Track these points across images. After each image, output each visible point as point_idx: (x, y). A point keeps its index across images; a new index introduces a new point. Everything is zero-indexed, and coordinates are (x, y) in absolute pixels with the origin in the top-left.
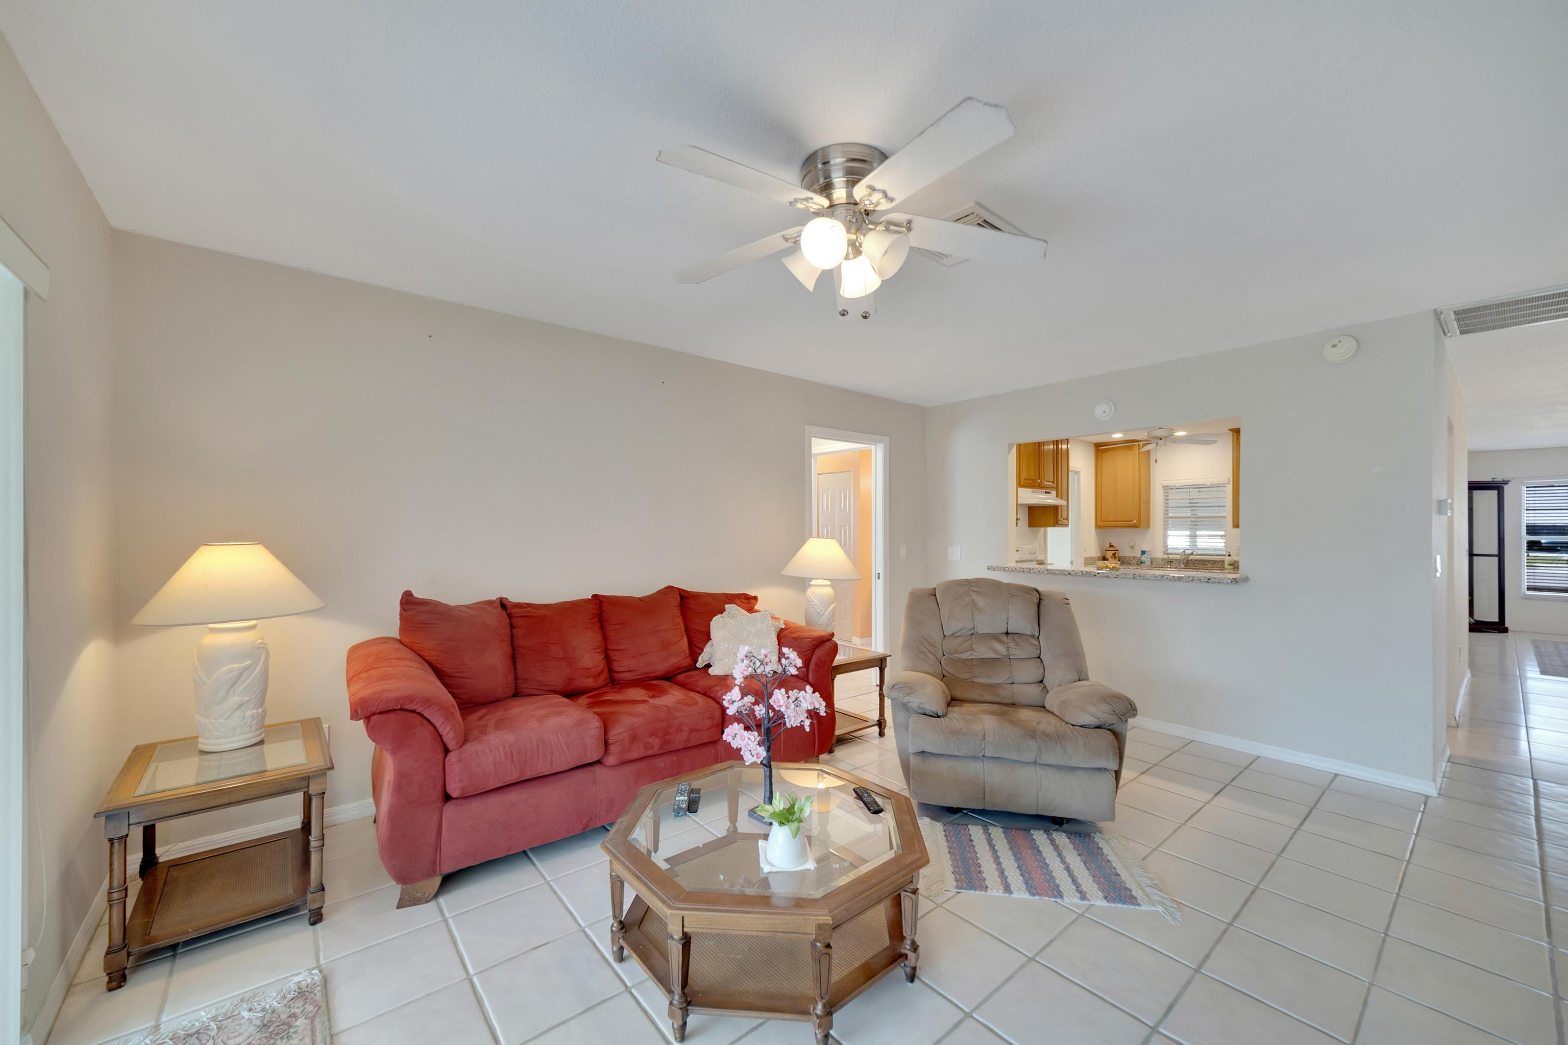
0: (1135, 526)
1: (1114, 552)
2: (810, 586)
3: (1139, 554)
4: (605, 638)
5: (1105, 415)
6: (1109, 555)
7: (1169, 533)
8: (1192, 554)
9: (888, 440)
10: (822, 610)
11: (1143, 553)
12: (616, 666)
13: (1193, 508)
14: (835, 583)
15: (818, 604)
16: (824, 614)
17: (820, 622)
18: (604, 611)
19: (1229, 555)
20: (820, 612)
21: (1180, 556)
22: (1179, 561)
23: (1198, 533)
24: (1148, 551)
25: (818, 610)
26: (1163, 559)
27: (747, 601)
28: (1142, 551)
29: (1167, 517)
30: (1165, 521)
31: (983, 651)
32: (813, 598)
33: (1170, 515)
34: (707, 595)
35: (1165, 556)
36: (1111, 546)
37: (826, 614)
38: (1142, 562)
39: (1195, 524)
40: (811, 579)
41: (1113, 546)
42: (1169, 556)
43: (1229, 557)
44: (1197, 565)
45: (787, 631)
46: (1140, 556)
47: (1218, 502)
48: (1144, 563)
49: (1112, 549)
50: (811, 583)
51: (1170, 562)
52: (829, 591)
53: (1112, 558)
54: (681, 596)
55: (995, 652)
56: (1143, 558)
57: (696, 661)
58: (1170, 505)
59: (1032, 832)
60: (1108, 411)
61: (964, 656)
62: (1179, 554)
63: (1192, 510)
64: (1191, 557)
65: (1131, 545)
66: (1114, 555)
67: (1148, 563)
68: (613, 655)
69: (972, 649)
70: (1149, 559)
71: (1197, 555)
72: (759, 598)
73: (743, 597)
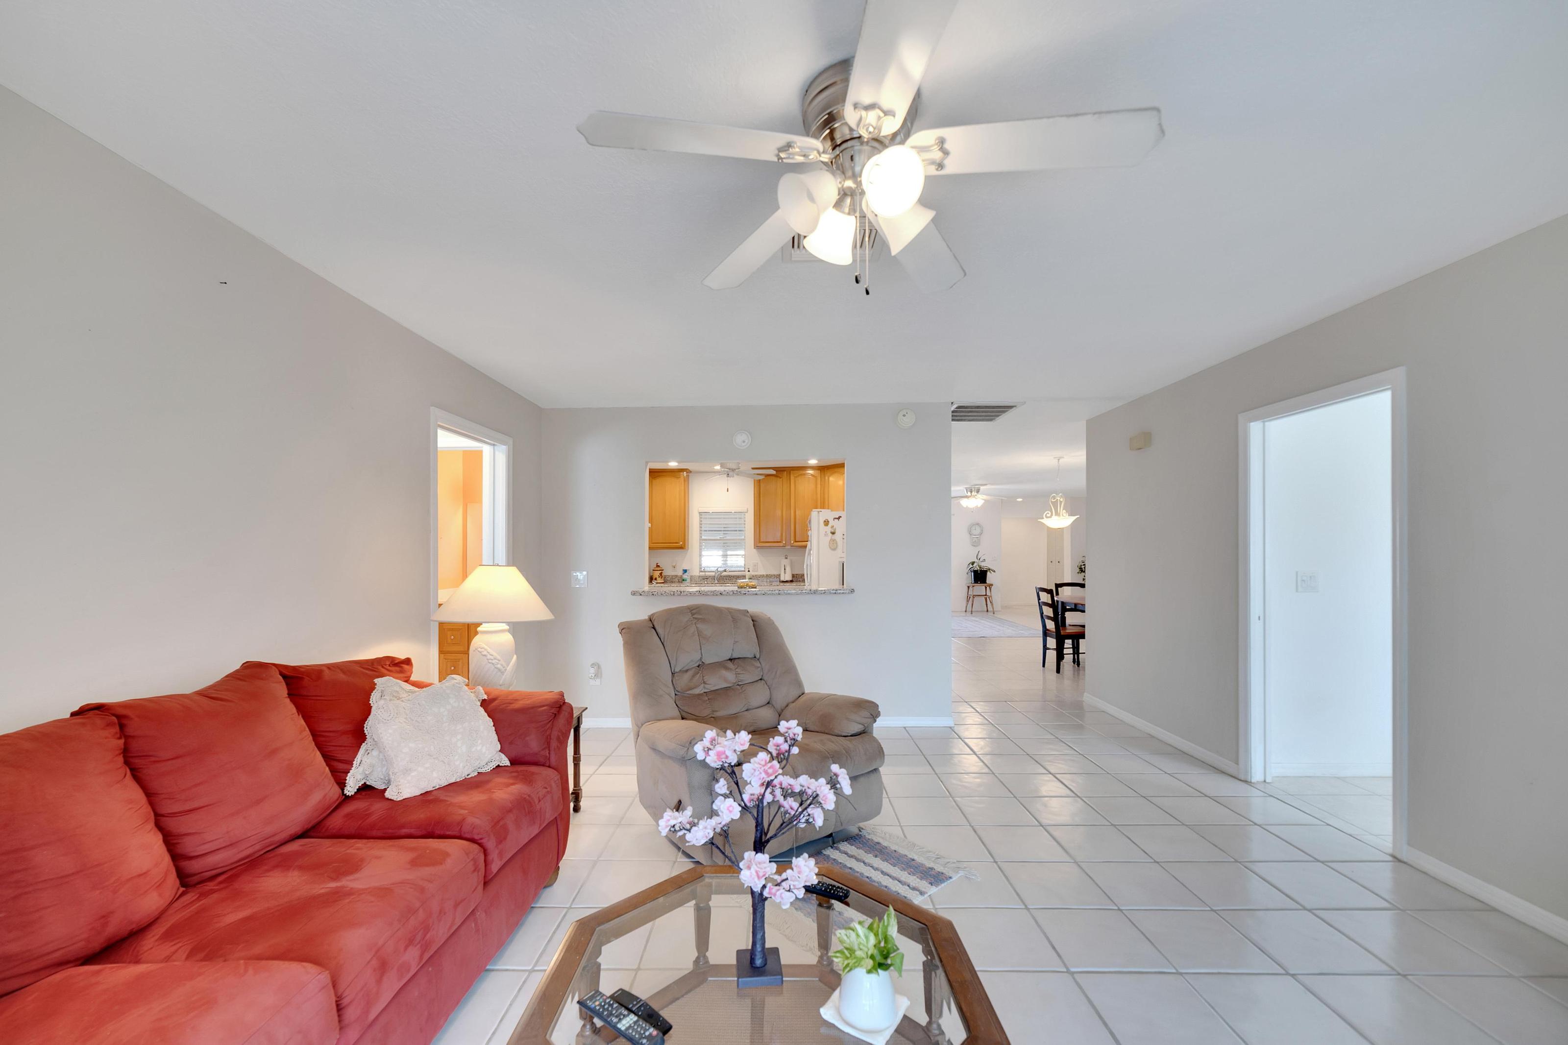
0: (681, 548)
1: (660, 572)
2: (476, 633)
3: (680, 573)
4: (150, 796)
5: (743, 444)
6: (657, 574)
7: (704, 553)
8: (725, 571)
9: (511, 443)
10: (504, 663)
11: (685, 571)
12: (189, 846)
13: (725, 532)
14: (516, 628)
15: (499, 657)
16: (506, 670)
17: (501, 682)
18: (133, 737)
19: (749, 571)
20: (501, 668)
21: (714, 573)
22: (713, 578)
23: (729, 553)
24: (689, 570)
25: (499, 666)
26: (700, 576)
27: (397, 669)
28: (683, 570)
29: (701, 539)
30: (700, 543)
31: (715, 682)
32: (489, 650)
33: (703, 537)
34: (330, 667)
35: (701, 573)
36: (658, 566)
37: (508, 668)
38: (683, 580)
39: (726, 545)
40: (479, 624)
41: (659, 566)
42: (706, 573)
43: (749, 573)
44: (725, 580)
45: (496, 702)
46: (682, 574)
47: (740, 527)
48: (686, 580)
49: (659, 569)
50: (479, 629)
51: (706, 578)
52: (508, 638)
53: (659, 577)
54: (285, 677)
55: (726, 680)
56: (685, 577)
57: (342, 784)
58: (703, 529)
59: (825, 852)
60: (746, 441)
61: (697, 691)
62: (714, 572)
63: (724, 534)
64: (725, 574)
65: (674, 565)
66: (661, 574)
67: (688, 580)
68: (175, 825)
69: (704, 683)
70: (689, 577)
71: (729, 572)
72: (413, 661)
73: (388, 663)
